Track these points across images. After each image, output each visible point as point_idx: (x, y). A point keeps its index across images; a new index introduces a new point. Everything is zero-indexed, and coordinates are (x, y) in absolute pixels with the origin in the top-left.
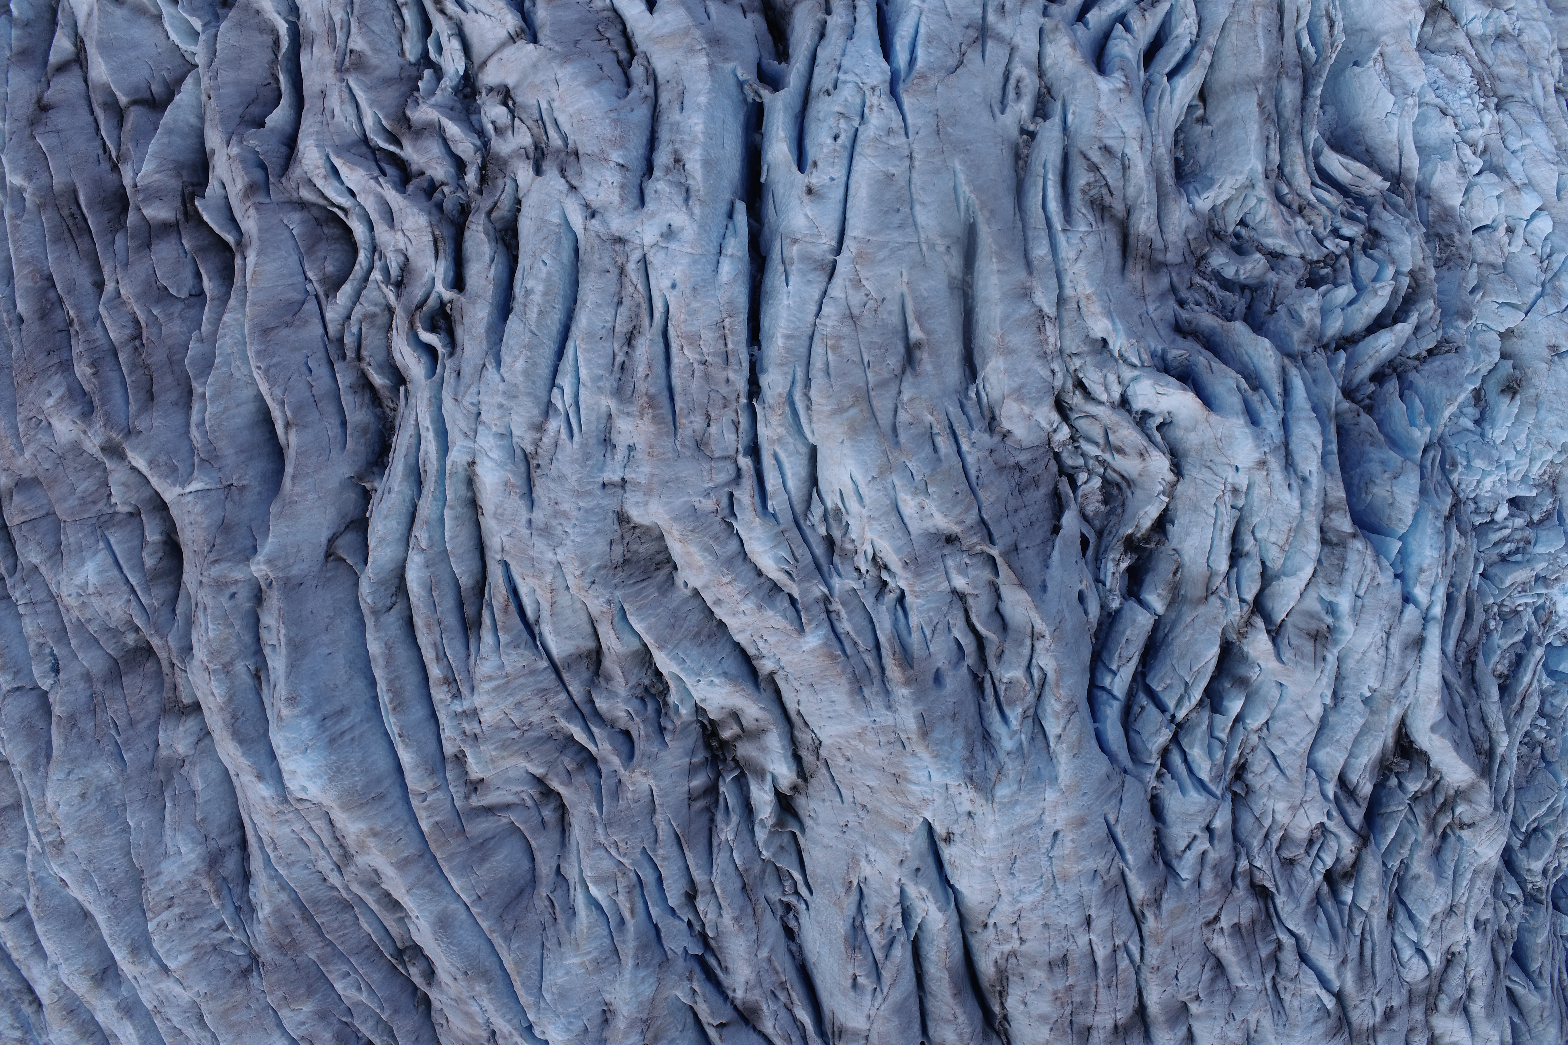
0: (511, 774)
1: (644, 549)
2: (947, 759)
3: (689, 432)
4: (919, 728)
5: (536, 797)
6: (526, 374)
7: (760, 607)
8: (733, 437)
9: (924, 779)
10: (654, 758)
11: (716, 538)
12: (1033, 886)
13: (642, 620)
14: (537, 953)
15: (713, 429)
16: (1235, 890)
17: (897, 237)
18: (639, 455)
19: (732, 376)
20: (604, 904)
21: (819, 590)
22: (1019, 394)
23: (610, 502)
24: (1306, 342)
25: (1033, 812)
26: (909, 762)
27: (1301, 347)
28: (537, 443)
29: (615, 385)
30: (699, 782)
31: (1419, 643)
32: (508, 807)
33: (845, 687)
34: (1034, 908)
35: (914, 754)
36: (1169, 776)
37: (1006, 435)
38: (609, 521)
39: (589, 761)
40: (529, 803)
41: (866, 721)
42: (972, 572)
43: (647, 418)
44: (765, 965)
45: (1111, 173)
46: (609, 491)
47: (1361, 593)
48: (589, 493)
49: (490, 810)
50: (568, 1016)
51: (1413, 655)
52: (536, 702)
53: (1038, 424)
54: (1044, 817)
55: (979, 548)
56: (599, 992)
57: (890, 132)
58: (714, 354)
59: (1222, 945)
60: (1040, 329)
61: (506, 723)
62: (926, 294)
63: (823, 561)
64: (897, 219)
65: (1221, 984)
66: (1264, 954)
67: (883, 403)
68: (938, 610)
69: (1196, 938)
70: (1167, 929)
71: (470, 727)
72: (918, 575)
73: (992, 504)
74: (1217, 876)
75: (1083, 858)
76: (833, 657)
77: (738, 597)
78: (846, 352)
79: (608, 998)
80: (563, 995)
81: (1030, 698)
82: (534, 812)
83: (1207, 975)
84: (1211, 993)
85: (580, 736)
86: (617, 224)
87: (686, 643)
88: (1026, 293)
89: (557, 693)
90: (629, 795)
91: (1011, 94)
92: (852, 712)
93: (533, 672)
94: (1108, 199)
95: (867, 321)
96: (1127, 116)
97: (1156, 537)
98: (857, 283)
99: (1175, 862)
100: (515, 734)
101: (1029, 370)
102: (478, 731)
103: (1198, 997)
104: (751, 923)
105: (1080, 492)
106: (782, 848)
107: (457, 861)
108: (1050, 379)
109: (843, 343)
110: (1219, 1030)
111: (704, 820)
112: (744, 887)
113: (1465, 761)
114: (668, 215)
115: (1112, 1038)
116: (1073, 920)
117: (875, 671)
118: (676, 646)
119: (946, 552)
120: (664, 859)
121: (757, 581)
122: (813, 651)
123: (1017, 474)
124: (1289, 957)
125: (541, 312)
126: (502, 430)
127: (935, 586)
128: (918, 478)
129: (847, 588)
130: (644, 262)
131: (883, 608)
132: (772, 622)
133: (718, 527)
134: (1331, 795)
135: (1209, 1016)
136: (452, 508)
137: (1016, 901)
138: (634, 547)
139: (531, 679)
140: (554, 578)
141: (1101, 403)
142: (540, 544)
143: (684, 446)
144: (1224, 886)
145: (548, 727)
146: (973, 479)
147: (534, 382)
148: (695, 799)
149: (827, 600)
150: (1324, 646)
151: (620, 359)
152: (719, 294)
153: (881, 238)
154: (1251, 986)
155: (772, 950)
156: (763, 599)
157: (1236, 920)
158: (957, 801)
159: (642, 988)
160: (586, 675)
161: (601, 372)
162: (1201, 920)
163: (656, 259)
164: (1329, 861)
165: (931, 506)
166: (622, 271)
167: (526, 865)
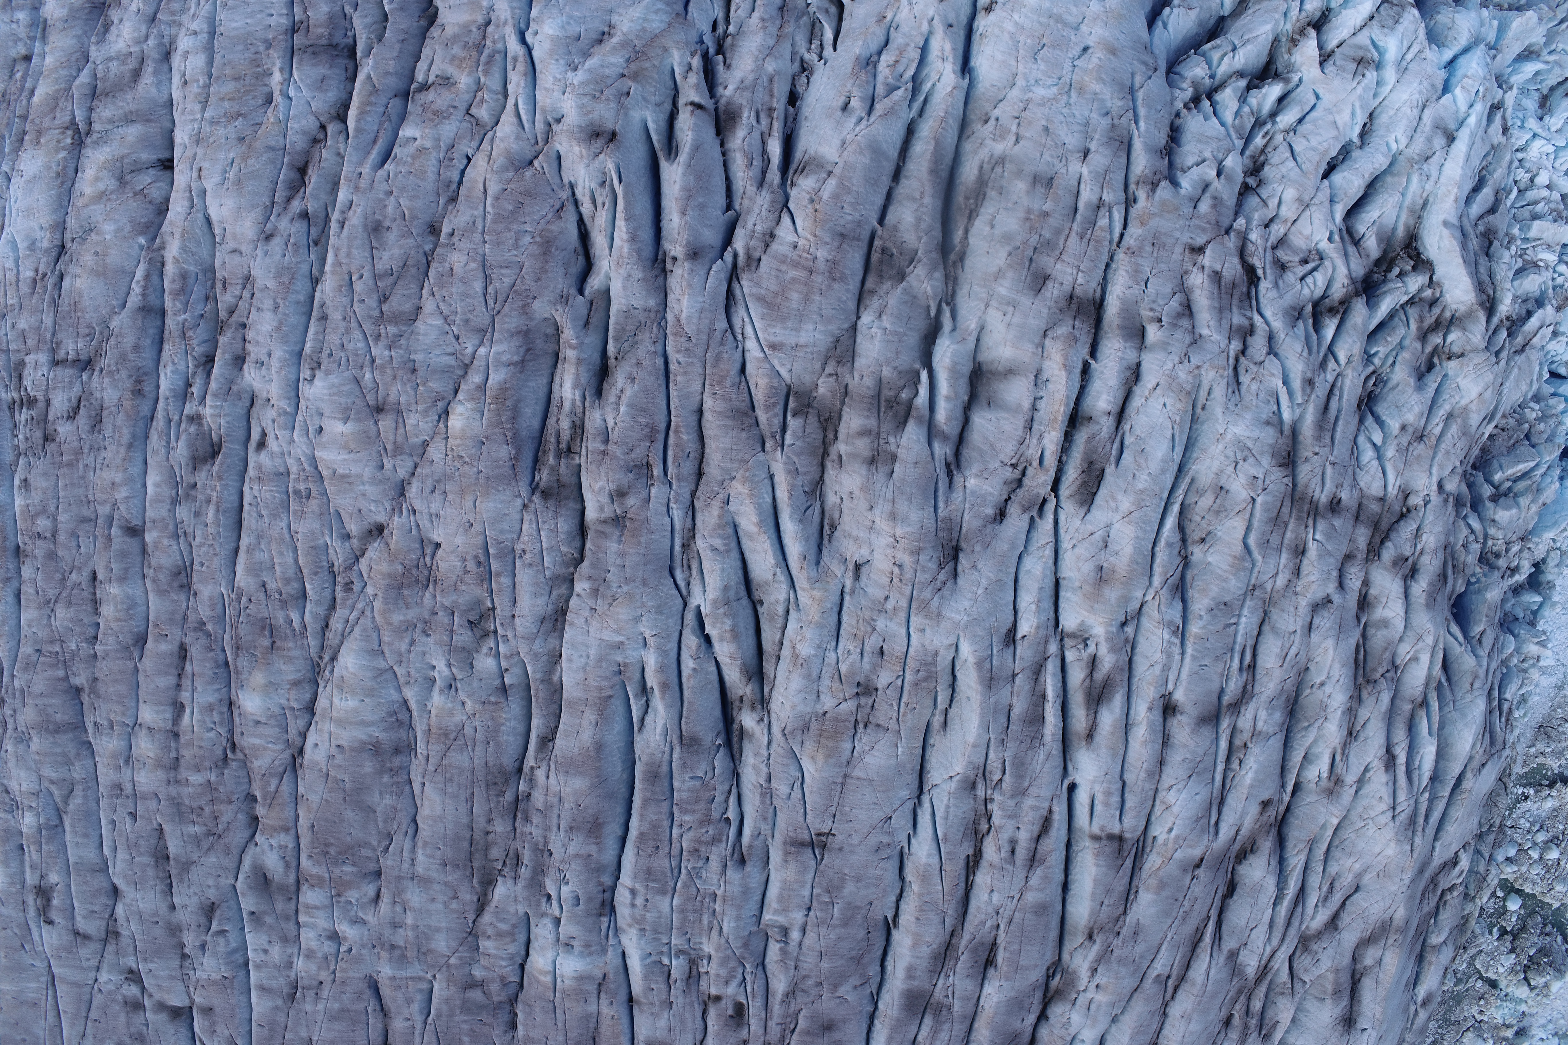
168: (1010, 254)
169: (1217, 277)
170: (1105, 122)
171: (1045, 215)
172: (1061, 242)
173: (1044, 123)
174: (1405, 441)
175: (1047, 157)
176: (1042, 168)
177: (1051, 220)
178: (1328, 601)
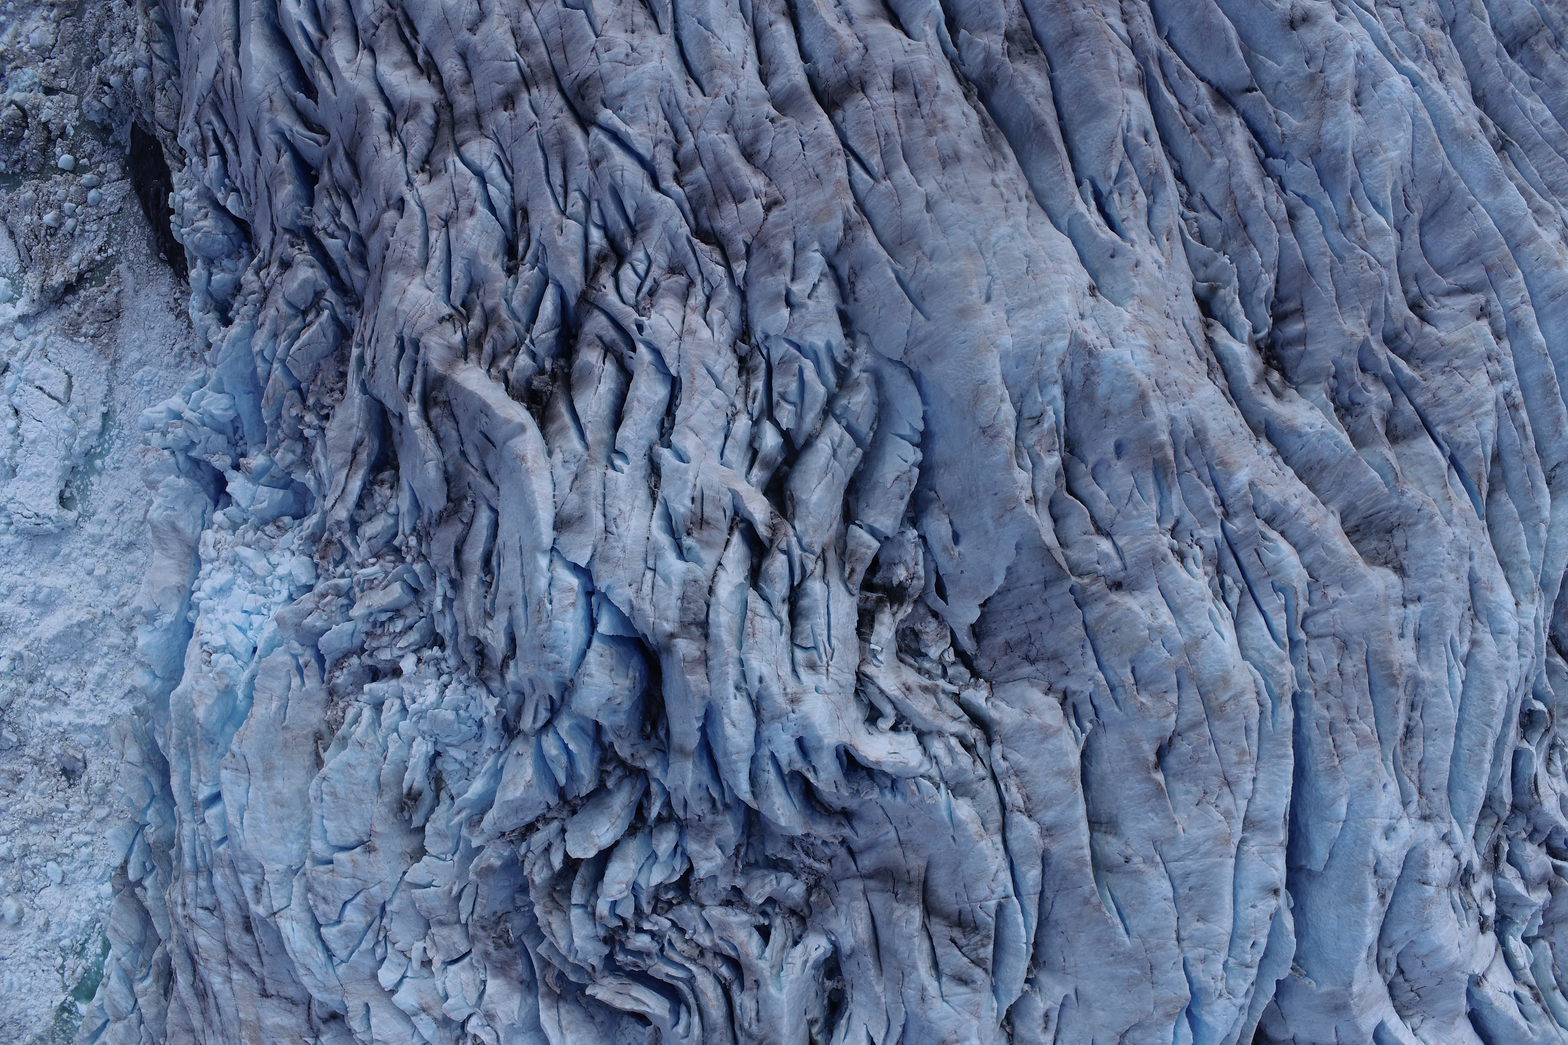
0: (1451, 325)
1: (1373, 544)
2: (1118, 373)
3: (1356, 657)
4: (1148, 402)
5: (1424, 304)
6: (1491, 690)
7: (1286, 503)
8: (1314, 657)
9: (1137, 351)
10: (1345, 350)
11: (1324, 563)
12: (1002, 244)
13: (1373, 478)
14: (1418, 158)
15: (1336, 662)
16: (749, 240)
17: (1192, 864)
18: (1396, 631)
19: (1325, 713)
20: (1371, 209)
21: (1236, 525)
22: (1046, 733)
23: (1415, 584)
24: (713, 825)
25: (1023, 323)
26: (1151, 367)
27: (719, 818)
28: (1474, 629)
29: (1420, 690)
30: (1295, 328)
31: (561, 524)
32: (1449, 293)
33: (1210, 435)
34: (995, 219)
35: (1149, 376)
36: (840, 360)
37: (1049, 691)
38: (1413, 567)
39: (1391, 341)
40: (1431, 298)
41: (1192, 405)
42: (1094, 556)
43: (1396, 667)
44: (1216, 151)
45: (954, 959)
46: (1416, 595)
47: (649, 574)
48: (1434, 591)
49: (1465, 290)
50: (1391, 100)
51: (567, 509)
52: (1443, 394)
53: (1008, 703)
54: (1005, 317)
55: (1086, 580)
56: (1368, 124)
57: (1204, 960)
58: (1343, 730)
59: (756, 181)
60: (1028, 798)
61: (1466, 372)
62: (1151, 815)
63: (1227, 552)
64: (1192, 881)
65: (746, 136)
66: (700, 169)
67: (1194, 708)
68: (1127, 517)
69: (789, 187)
70: (833, 198)
71: (1495, 367)
72: (1154, 550)
73: (1070, 623)
74: (777, 256)
75: (954, 275)
76: (1222, 463)
77: (1304, 511)
78: (1233, 751)
79: (1359, 119)
80: (1397, 120)
81: (1031, 438)
82: (1426, 290)
83: (765, 146)
84: (756, 126)
85: (1402, 364)
86: (1429, 832)
87: (1333, 461)
88: (1048, 831)
89: (1425, 403)
90: (1363, 314)
91: (1054, 1015)
92: (1201, 412)
93: (1450, 421)
94: (956, 933)
95: (1215, 782)
96: (946, 1018)
97: (869, 605)
98: (1228, 815)
99: (827, 269)
100: (1457, 363)
101: (1035, 757)
102: (1489, 364)
103: (772, 121)
104: (1239, 194)
105: (949, 640)
106: (1206, 265)
107: (1491, 243)
108: (1007, 750)
109: (1235, 758)
110: (742, 85)
111: (1284, 291)
112: (1245, 227)
113: (472, 394)
114: (1393, 848)
115: (866, 77)
116: (948, 208)
117: (1182, 451)
118: (1342, 458)
119: (1122, 574)
120: (1324, 254)
121: (1284, 527)
122: (1240, 467)
123: (1033, 654)
124: (666, 167)
125: (1484, 745)
126: (1503, 637)
127: (1133, 540)
128: (1159, 642)
129: (1209, 529)
130: (1405, 804)
131: (1176, 513)
132: (1274, 490)
133: (1323, 572)
134: (641, 348)
135: (755, 102)
136: (1524, 562)
137: (1016, 227)
138: (1383, 545)
139: (1450, 415)
140: (1451, 511)
141: (953, 735)
142: (1465, 542)
143: (1360, 644)
144: (764, 245)
145: (1427, 370)
146: (1088, 645)
147: (1483, 683)
148: (1296, 311)
149: (1227, 515)
150: (694, 513)
151: (1416, 714)
152: (1347, 786)
153: (1209, 861)
154: (713, 135)
155: (1210, 165)
156: (1283, 511)
157: (742, 206)
158: (1098, 330)
159: (1337, 130)
160: (1398, 420)
161: (1434, 700)
162: (789, 206)
163: (1398, 807)
164: (627, 274)
165: (1145, 616)
166: (1421, 792)
167: (1428, 239)
168: (938, 88)
169: (739, 197)
170: (929, 243)
171: (931, 133)
172: (901, 121)
173: (984, 204)
174: (464, 204)
175: (961, 180)
176: (958, 170)
177: (923, 132)
178: (472, 30)
